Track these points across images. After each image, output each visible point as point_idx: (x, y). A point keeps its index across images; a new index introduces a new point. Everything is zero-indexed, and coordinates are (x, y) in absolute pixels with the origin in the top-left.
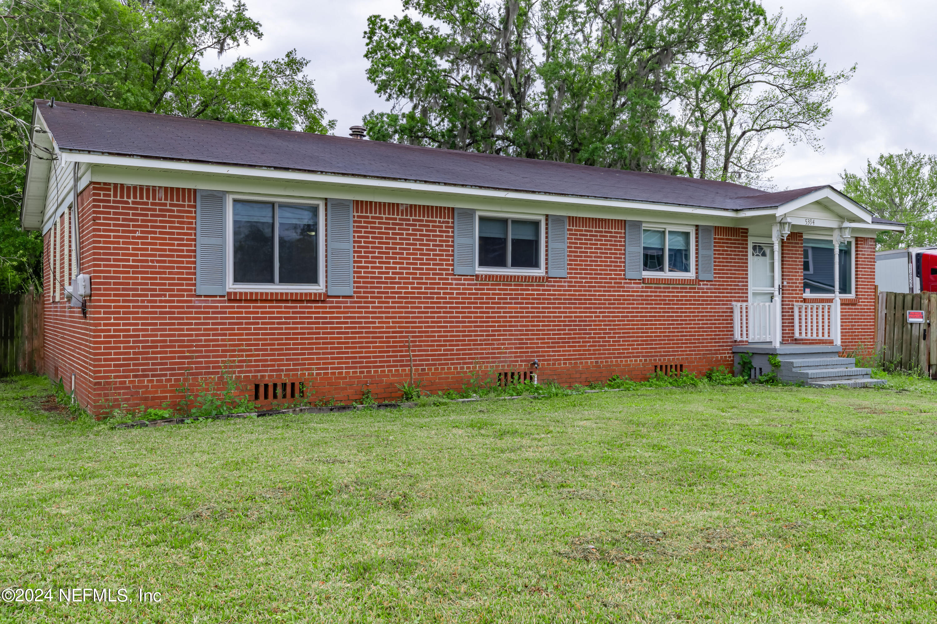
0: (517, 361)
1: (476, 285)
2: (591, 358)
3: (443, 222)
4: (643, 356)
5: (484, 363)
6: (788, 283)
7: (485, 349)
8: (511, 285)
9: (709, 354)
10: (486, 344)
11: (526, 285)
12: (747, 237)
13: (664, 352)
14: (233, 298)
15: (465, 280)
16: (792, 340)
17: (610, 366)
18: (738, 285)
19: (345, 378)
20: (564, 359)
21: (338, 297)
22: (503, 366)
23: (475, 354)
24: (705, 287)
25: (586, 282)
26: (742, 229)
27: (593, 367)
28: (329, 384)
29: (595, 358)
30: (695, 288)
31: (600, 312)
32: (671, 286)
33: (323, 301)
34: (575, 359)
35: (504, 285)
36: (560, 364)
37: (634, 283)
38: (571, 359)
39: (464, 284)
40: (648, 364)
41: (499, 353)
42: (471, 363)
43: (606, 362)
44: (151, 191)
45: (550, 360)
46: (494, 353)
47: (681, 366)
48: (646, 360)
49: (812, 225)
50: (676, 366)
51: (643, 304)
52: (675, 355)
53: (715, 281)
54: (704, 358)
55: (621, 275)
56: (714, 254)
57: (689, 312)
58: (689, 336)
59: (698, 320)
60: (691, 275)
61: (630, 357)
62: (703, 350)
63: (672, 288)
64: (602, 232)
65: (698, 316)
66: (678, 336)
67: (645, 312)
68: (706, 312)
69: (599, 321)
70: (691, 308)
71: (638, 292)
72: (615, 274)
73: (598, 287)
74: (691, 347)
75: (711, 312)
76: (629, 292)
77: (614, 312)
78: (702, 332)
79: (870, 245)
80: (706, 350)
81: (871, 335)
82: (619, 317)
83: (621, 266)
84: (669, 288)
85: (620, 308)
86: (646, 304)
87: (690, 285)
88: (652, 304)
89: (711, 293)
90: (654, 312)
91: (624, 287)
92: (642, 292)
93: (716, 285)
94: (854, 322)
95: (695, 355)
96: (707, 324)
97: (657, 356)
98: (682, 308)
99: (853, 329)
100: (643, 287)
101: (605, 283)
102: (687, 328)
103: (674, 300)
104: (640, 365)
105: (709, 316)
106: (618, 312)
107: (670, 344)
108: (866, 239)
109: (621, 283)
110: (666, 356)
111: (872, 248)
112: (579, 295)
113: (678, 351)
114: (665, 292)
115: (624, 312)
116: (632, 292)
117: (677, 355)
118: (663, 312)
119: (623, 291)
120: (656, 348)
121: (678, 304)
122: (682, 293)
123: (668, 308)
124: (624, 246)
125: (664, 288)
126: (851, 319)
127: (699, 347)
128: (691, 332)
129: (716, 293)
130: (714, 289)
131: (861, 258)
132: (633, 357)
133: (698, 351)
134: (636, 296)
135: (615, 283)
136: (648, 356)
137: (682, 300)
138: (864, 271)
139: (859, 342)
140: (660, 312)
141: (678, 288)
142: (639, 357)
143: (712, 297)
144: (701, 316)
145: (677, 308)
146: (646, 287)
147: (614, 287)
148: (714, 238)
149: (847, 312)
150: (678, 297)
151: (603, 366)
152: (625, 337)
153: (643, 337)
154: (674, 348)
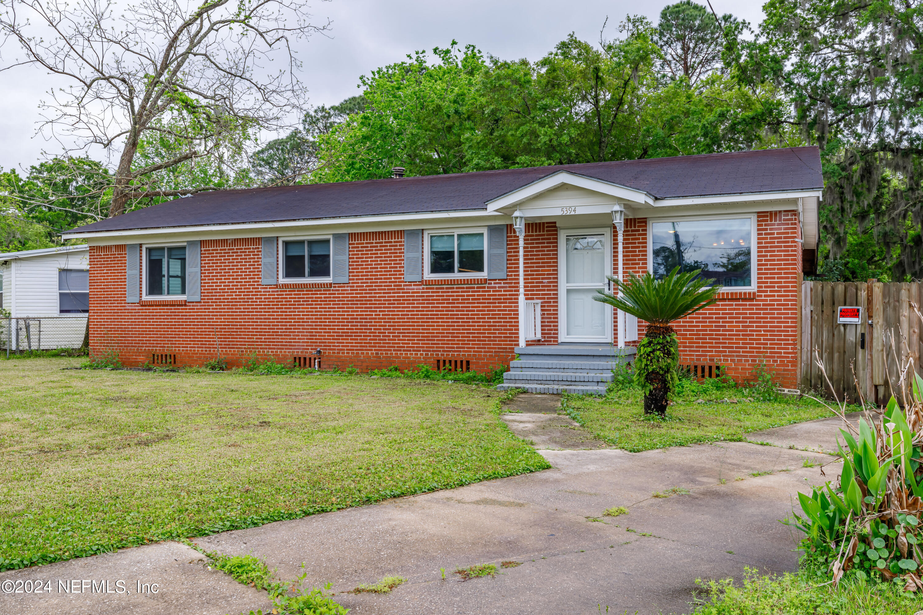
0: (308, 349)
1: (278, 291)
2: (372, 350)
3: (256, 248)
4: (423, 351)
5: (283, 349)
7: (284, 339)
8: (303, 291)
9: (502, 352)
10: (285, 335)
11: (315, 291)
12: (556, 231)
13: (447, 347)
14: (143, 304)
15: (270, 288)
17: (390, 357)
18: (542, 282)
19: (197, 354)
20: (347, 350)
21: (193, 302)
22: (298, 352)
23: (277, 342)
24: (497, 286)
25: (366, 286)
26: (547, 223)
27: (374, 357)
28: (188, 357)
29: (375, 350)
30: (484, 287)
31: (380, 311)
32: (455, 286)
33: (185, 305)
34: (356, 350)
35: (298, 291)
36: (343, 353)
37: (414, 285)
38: (353, 350)
39: (269, 292)
40: (430, 358)
41: (294, 342)
42: (274, 349)
43: (386, 354)
44: (109, 248)
45: (335, 349)
46: (291, 342)
47: (468, 363)
48: (427, 354)
49: (573, 213)
50: (462, 362)
51: (424, 304)
52: (460, 351)
53: (510, 279)
54: (496, 356)
55: (401, 278)
56: (507, 252)
57: (477, 311)
58: (478, 333)
59: (488, 318)
60: (484, 275)
61: (410, 351)
62: (495, 348)
63: (457, 288)
64: (382, 243)
65: (489, 314)
66: (464, 333)
67: (427, 311)
68: (499, 310)
69: (379, 319)
70: (479, 307)
71: (419, 292)
72: (394, 278)
73: (379, 289)
74: (480, 344)
75: (506, 310)
76: (409, 293)
77: (394, 311)
78: (494, 330)
79: (785, 220)
80: (499, 348)
81: (788, 340)
82: (398, 315)
83: (401, 271)
84: (453, 288)
85: (399, 307)
86: (427, 303)
87: (478, 284)
88: (434, 303)
89: (504, 291)
90: (436, 311)
91: (404, 289)
92: (422, 292)
93: (511, 283)
94: (750, 322)
95: (485, 352)
96: (501, 322)
97: (440, 351)
98: (469, 307)
99: (746, 331)
100: (423, 289)
101: (385, 286)
102: (474, 326)
103: (458, 299)
104: (420, 358)
105: (503, 314)
106: (398, 311)
107: (454, 340)
108: (776, 213)
109: (401, 286)
110: (450, 351)
111: (788, 224)
112: (360, 297)
113: (464, 348)
114: (449, 292)
115: (404, 311)
116: (413, 293)
117: (463, 351)
118: (446, 311)
119: (403, 293)
120: (439, 344)
121: (464, 303)
122: (469, 292)
123: (452, 307)
124: (403, 253)
125: (447, 288)
126: (743, 318)
127: (490, 344)
128: (480, 329)
129: (512, 291)
130: (510, 287)
131: (767, 238)
132: (414, 351)
133: (488, 348)
134: (417, 296)
135: (394, 286)
136: (430, 351)
137: (469, 299)
138: (771, 256)
139: (760, 348)
140: (443, 311)
141: (463, 288)
142: (420, 351)
143: (506, 295)
144: (492, 314)
145: (462, 307)
146: (427, 288)
147: (394, 289)
148: (507, 237)
149: (734, 309)
150: (464, 296)
151: (383, 357)
152: (405, 333)
153: (424, 333)
154: (459, 344)
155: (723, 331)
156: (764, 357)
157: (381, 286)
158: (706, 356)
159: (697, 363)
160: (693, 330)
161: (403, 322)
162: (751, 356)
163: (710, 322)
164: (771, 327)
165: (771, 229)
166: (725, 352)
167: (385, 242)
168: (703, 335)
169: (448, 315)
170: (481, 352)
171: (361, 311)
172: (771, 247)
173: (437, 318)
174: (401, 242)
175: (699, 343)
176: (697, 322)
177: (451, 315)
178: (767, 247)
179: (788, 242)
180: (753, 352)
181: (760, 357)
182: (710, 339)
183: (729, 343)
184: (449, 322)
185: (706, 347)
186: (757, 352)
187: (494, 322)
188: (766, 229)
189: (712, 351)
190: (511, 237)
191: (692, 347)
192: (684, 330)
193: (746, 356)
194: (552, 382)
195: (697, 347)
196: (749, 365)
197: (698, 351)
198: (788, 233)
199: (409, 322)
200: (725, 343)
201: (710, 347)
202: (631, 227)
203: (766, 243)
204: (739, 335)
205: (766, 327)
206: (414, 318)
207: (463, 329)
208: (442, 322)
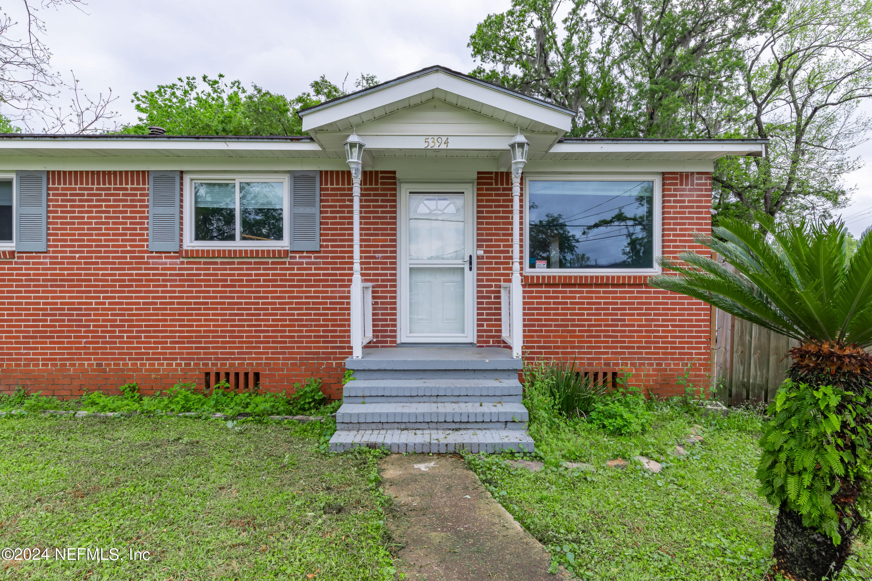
2: (90, 359)
4: (181, 359)
6: (485, 252)
9: (313, 359)
12: (395, 184)
13: (222, 353)
16: (499, 342)
17: (122, 370)
18: (374, 257)
20: (43, 359)
24: (305, 261)
25: (80, 258)
26: (382, 172)
27: (93, 370)
29: (95, 359)
30: (284, 263)
31: (104, 298)
32: (236, 260)
34: (60, 360)
36: (37, 365)
37: (166, 257)
38: (55, 359)
40: (194, 370)
43: (115, 365)
45: (20, 360)
47: (257, 376)
48: (188, 365)
49: (443, 146)
50: (246, 374)
51: (183, 286)
52: (244, 359)
53: (325, 252)
54: (301, 364)
55: (143, 246)
56: (321, 212)
57: (272, 298)
58: (273, 331)
59: (290, 309)
60: (284, 244)
61: (159, 359)
62: (301, 353)
63: (239, 263)
64: (109, 189)
65: (291, 303)
66: (251, 331)
67: (188, 298)
68: (306, 297)
69: (103, 309)
70: (276, 292)
71: (174, 269)
72: (131, 246)
73: (103, 263)
74: (276, 348)
75: (318, 297)
76: (157, 269)
77: (131, 298)
78: (299, 326)
79: (697, 184)
80: (306, 353)
81: (700, 337)
82: (139, 304)
83: (143, 235)
84: (233, 263)
85: (140, 292)
86: (189, 286)
87: (274, 257)
88: (200, 286)
89: (316, 269)
90: (204, 298)
91: (148, 263)
92: (180, 269)
93: (327, 257)
94: (655, 315)
95: (284, 359)
96: (310, 315)
97: (210, 359)
98: (259, 292)
99: (650, 326)
100: (182, 263)
101: (114, 258)
102: (268, 320)
103: (242, 280)
104: (177, 370)
105: (314, 303)
106: (136, 298)
107: (234, 342)
108: (687, 174)
109: (143, 258)
110: (227, 359)
111: (701, 190)
112: (68, 275)
113: (251, 353)
114: (225, 269)
115: (148, 298)
116: (163, 269)
117: (249, 359)
118: (221, 298)
119: (146, 269)
120: (208, 348)
121: (251, 286)
122: (259, 269)
123: (231, 292)
124: (147, 206)
125: (222, 263)
126: (647, 309)
127: (293, 348)
128: (277, 326)
129: (327, 269)
130: (324, 263)
131: (676, 207)
132: (164, 359)
133: (290, 353)
134: (171, 275)
135: (131, 258)
136: (193, 359)
137: (259, 280)
138: (681, 230)
139: (667, 348)
140: (216, 298)
141: (250, 263)
142: (176, 359)
143: (319, 275)
144: (297, 303)
145: (247, 292)
146: (188, 263)
147: (131, 263)
148: (321, 189)
149: (636, 298)
150: (251, 275)
151: (111, 370)
152: (149, 332)
153: (183, 332)
154: (242, 348)
155: (622, 326)
156: (672, 359)
157: (108, 257)
158: (600, 359)
159: (589, 369)
160: (584, 326)
161: (146, 315)
162: (655, 359)
163: (605, 315)
164: (680, 320)
165: (681, 196)
166: (624, 353)
167: (115, 189)
168: (596, 331)
169: (224, 303)
170: (278, 359)
171: (70, 298)
172: (681, 218)
173: (205, 309)
174: (144, 189)
175: (591, 342)
176: (588, 315)
177: (229, 303)
178: (676, 218)
179: (701, 213)
180: (658, 353)
181: (667, 359)
182: (605, 336)
183: (629, 342)
184: (225, 315)
185: (600, 347)
186: (663, 353)
187: (298, 315)
188: (676, 196)
189: (607, 353)
190: (327, 189)
191: (583, 347)
192: (572, 326)
193: (650, 359)
194: (426, 426)
195: (588, 347)
196: (654, 370)
197: (590, 353)
198: (701, 201)
199: (157, 315)
200: (624, 342)
201: (605, 347)
202: (502, 184)
203: (675, 213)
204: (641, 331)
205: (675, 320)
206: (166, 309)
207: (248, 326)
208: (214, 315)
